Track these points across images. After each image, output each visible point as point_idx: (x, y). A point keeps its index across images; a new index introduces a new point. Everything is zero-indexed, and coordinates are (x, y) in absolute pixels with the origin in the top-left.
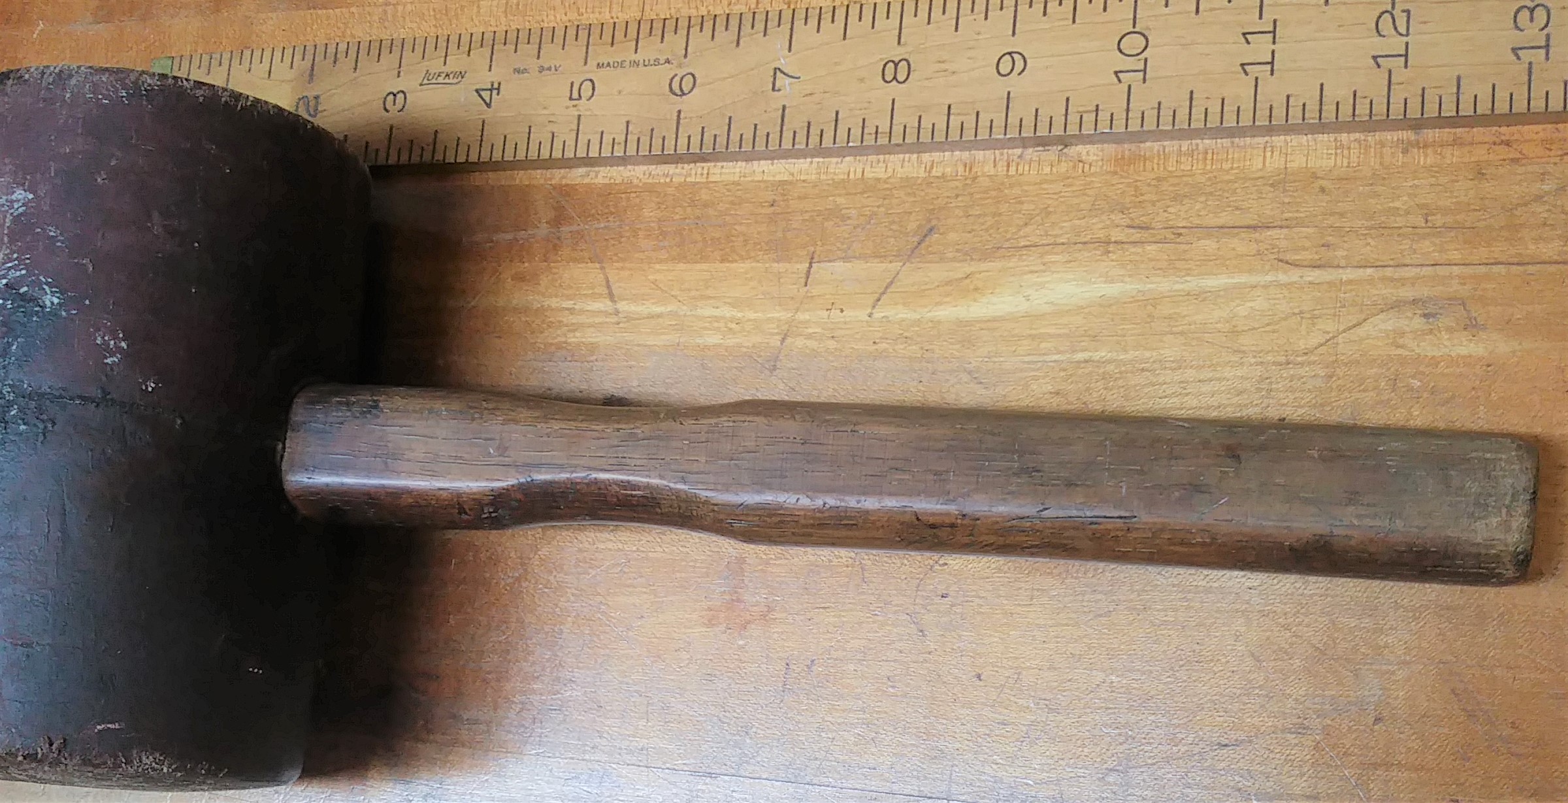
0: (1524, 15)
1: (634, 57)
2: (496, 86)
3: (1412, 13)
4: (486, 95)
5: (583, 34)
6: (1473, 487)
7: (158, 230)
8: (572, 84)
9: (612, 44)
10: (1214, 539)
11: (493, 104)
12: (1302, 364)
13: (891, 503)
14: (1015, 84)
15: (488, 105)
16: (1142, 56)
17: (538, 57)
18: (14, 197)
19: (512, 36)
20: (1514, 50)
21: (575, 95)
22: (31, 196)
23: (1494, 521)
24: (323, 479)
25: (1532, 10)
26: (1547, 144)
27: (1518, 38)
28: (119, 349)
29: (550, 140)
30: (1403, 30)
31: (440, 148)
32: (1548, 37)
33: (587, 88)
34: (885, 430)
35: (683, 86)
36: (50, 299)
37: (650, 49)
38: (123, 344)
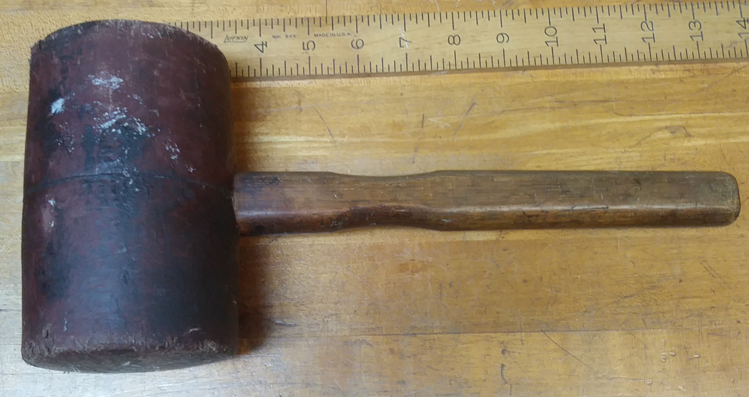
0: (692, 25)
1: (332, 32)
2: (264, 43)
3: (653, 22)
4: (260, 47)
5: (305, 22)
6: (720, 190)
7: (183, 98)
8: (303, 43)
9: (321, 26)
10: (635, 214)
11: (264, 51)
12: (631, 152)
13: (514, 208)
14: (506, 46)
15: (262, 52)
16: (556, 36)
17: (284, 31)
18: (112, 80)
19: (269, 22)
20: (691, 37)
21: (306, 47)
22: (121, 80)
23: (729, 201)
24: (255, 213)
25: (694, 23)
26: (702, 71)
27: (692, 33)
28: (177, 153)
29: (296, 67)
30: (651, 29)
31: (239, 70)
32: (702, 33)
33: (311, 45)
34: (505, 179)
35: (358, 45)
36: (141, 129)
37: (339, 28)
38: (178, 150)
